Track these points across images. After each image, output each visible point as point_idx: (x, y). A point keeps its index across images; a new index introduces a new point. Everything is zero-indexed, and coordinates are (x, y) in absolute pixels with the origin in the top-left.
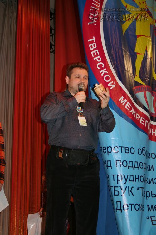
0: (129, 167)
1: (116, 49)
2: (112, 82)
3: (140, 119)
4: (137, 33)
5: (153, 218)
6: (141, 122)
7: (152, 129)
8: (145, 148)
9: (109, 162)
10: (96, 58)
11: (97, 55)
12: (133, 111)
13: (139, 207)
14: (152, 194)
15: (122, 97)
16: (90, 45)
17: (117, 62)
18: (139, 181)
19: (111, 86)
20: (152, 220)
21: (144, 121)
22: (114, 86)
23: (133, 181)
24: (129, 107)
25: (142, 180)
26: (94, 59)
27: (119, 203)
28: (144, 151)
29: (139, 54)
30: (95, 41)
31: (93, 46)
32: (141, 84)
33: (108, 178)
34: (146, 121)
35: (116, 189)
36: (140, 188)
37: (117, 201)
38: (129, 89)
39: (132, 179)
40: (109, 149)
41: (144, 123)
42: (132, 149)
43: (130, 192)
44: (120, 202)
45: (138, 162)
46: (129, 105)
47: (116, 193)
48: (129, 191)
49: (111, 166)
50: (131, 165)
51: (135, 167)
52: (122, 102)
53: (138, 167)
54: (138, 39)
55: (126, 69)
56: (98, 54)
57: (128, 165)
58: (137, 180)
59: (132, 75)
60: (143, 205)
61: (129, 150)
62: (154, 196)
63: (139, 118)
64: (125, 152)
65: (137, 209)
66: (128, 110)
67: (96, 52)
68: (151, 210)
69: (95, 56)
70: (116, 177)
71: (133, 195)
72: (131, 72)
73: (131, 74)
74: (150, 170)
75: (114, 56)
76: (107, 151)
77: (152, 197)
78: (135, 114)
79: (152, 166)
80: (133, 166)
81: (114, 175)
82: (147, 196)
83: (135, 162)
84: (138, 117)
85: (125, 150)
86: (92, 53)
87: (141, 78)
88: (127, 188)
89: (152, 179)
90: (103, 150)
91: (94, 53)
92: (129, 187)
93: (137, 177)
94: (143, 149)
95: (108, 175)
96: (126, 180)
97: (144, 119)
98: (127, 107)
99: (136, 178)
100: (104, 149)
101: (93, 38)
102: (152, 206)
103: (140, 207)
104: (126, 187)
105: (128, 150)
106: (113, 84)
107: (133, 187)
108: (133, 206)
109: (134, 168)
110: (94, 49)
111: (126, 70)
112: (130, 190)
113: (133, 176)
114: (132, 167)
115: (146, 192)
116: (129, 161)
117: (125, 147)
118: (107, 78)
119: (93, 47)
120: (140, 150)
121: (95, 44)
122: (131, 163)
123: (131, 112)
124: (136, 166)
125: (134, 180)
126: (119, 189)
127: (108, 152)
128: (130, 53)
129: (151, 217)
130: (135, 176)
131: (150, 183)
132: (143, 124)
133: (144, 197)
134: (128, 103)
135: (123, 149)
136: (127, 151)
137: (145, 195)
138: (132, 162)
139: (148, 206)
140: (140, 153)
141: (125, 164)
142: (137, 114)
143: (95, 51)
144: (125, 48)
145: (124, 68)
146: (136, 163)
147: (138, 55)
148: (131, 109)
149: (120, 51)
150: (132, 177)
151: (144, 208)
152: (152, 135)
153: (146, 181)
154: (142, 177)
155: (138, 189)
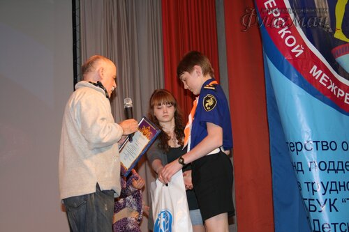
0: (329, 170)
2: (298, 46)
3: (344, 97)
6: (346, 101)
9: (299, 164)
11: (274, 8)
12: (332, 87)
13: (346, 227)
15: (315, 67)
18: (345, 190)
19: (297, 53)
22: (301, 51)
23: (336, 190)
24: (327, 81)
27: (316, 223)
32: (345, 42)
33: (300, 186)
35: (312, 202)
36: (348, 199)
37: (314, 220)
39: (334, 188)
40: (299, 145)
42: (333, 144)
43: (332, 207)
44: (318, 220)
45: (342, 162)
46: (325, 77)
47: (312, 208)
48: (330, 205)
49: (302, 171)
50: (331, 168)
51: (338, 170)
52: (314, 75)
53: (343, 170)
56: (275, 5)
57: (327, 168)
58: (343, 188)
61: (329, 145)
63: (342, 95)
64: (323, 150)
65: (343, 230)
66: (325, 85)
67: (272, 3)
70: (310, 185)
71: (337, 211)
76: (295, 148)
78: (337, 90)
80: (336, 168)
81: (308, 183)
83: (339, 162)
84: (341, 93)
85: (323, 146)
86: (265, 4)
87: (344, 32)
88: (328, 201)
90: (291, 147)
92: (330, 200)
93: (342, 184)
95: (299, 182)
96: (326, 190)
98: (323, 81)
99: (340, 186)
100: (292, 145)
103: (348, 227)
104: (326, 200)
105: (326, 146)
106: (299, 48)
107: (336, 199)
108: (338, 226)
109: (336, 171)
112: (332, 203)
113: (335, 182)
114: (334, 170)
116: (330, 162)
117: (322, 142)
118: (291, 41)
120: (345, 145)
122: (331, 164)
123: (329, 88)
124: (340, 168)
125: (338, 188)
126: (315, 203)
127: (297, 150)
130: (339, 183)
134: (324, 75)
135: (320, 144)
136: (325, 148)
138: (333, 162)
140: (345, 148)
141: (323, 166)
142: (339, 90)
143: (269, 2)
146: (340, 164)
148: (328, 84)
150: (334, 184)
155: (344, 201)
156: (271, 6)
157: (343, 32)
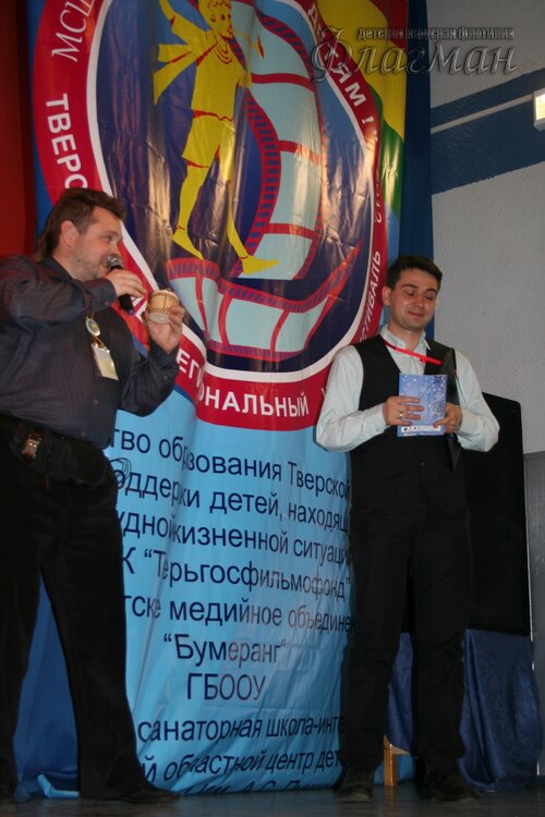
0: (128, 489)
1: (128, 143)
4: (196, 105)
5: (182, 641)
7: (208, 388)
8: (181, 439)
10: (66, 160)
11: (70, 152)
13: (145, 606)
14: (187, 572)
16: (51, 119)
17: (127, 181)
18: (153, 533)
20: (178, 646)
21: (186, 363)
23: (137, 531)
25: (163, 532)
26: (60, 161)
28: (177, 448)
29: (194, 165)
30: (67, 108)
31: (60, 122)
32: (191, 255)
34: (194, 363)
36: (155, 552)
38: (155, 264)
39: (133, 526)
41: (187, 367)
42: (143, 440)
45: (155, 478)
50: (134, 486)
51: (145, 492)
53: (155, 493)
54: (196, 121)
55: (153, 207)
57: (126, 485)
58: (148, 529)
59: (168, 224)
60: (158, 601)
61: (135, 441)
62: (191, 576)
64: (123, 448)
65: (139, 611)
67: (68, 142)
68: (178, 617)
69: (63, 154)
71: (132, 572)
72: (166, 215)
73: (164, 221)
74: (189, 504)
75: (121, 163)
77: (187, 580)
79: (197, 494)
80: (142, 488)
82: (172, 578)
83: (149, 477)
85: (124, 440)
86: (55, 141)
87: (191, 236)
89: (192, 530)
91: (60, 145)
93: (149, 521)
94: (177, 441)
97: (188, 356)
99: (145, 524)
101: (61, 98)
102: (184, 605)
103: (149, 607)
105: (131, 441)
107: (133, 549)
108: (129, 603)
109: (142, 493)
110: (63, 133)
111: (150, 209)
113: (137, 515)
114: (138, 490)
115: (172, 565)
116: (132, 474)
117: (124, 433)
119: (61, 126)
120: (165, 445)
121: (67, 116)
122: (135, 478)
124: (150, 489)
125: (141, 528)
128: (168, 159)
129: (177, 636)
130: (145, 517)
131: (185, 541)
132: (184, 371)
133: (165, 578)
135: (118, 436)
136: (128, 444)
137: (169, 572)
138: (139, 475)
139: (172, 604)
140: (165, 453)
143: (63, 139)
144: (156, 142)
145: (147, 201)
146: (152, 481)
147: (190, 168)
149: (140, 149)
150: (133, 519)
151: (159, 608)
152: (207, 403)
153: (176, 533)
154: (163, 523)
155: (147, 554)
156: (65, 148)
157: (189, 233)
